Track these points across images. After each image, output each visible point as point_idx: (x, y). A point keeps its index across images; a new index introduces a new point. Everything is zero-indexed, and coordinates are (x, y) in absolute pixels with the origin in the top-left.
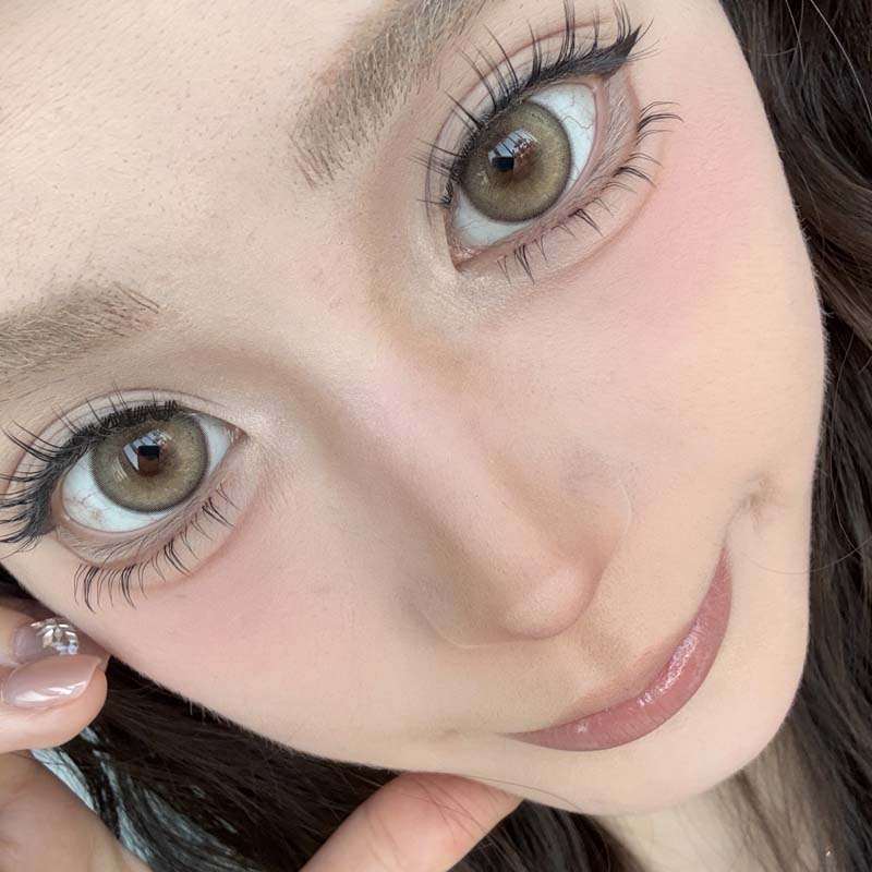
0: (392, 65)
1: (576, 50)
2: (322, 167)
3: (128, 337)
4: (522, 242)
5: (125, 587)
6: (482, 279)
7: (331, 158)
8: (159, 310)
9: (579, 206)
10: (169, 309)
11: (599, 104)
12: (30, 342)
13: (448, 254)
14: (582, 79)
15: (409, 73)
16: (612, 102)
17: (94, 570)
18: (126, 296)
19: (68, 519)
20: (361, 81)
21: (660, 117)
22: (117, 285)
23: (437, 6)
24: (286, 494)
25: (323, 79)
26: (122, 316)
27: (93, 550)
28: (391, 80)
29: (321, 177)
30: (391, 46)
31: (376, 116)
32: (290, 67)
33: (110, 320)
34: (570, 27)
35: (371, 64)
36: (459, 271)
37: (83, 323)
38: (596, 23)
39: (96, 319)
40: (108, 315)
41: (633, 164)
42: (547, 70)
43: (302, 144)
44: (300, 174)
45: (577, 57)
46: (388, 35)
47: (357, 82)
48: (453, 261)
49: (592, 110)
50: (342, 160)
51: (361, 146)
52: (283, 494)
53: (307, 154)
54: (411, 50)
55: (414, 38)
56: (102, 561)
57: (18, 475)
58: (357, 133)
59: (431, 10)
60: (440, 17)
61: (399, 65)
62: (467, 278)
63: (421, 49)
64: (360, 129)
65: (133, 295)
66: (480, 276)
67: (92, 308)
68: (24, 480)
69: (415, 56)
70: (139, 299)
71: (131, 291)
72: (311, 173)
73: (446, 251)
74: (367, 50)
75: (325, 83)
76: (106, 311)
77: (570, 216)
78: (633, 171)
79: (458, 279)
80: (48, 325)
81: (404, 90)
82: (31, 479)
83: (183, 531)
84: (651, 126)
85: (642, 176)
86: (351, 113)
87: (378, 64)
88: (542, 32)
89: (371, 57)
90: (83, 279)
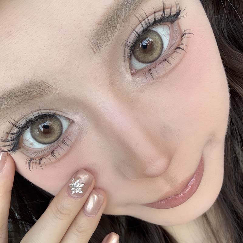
0: (117, 20)
1: (165, 15)
2: (97, 48)
3: (44, 95)
4: (150, 68)
5: (40, 164)
6: (139, 78)
7: (100, 45)
8: (53, 88)
9: (166, 58)
10: (55, 87)
11: (171, 30)
12: (17, 96)
13: (130, 71)
14: (167, 23)
15: (121, 22)
16: (174, 29)
17: (31, 159)
18: (44, 84)
19: (24, 145)
20: (108, 24)
21: (187, 33)
22: (42, 81)
23: (129, 3)
24: (85, 138)
25: (98, 24)
26: (43, 90)
27: (31, 154)
28: (116, 24)
29: (97, 50)
30: (117, 14)
31: (112, 34)
32: (89, 20)
33: (40, 91)
34: (164, 9)
35: (111, 19)
36: (133, 76)
37: (32, 91)
38: (171, 8)
39: (36, 90)
40: (39, 89)
41: (180, 46)
42: (158, 21)
43: (92, 41)
44: (92, 50)
45: (166, 17)
46: (116, 11)
47: (107, 24)
48: (131, 73)
49: (169, 32)
50: (103, 46)
51: (108, 42)
52: (84, 138)
53: (94, 44)
54: (122, 15)
55: (123, 12)
56: (34, 156)
57: (11, 133)
58: (107, 38)
59: (127, 4)
60: (130, 6)
61: (119, 19)
62: (135, 78)
63: (124, 15)
64: (108, 37)
65: (46, 84)
66: (138, 77)
67: (35, 87)
68: (12, 134)
69: (123, 17)
70: (47, 85)
71: (46, 83)
72: (95, 49)
73: (129, 70)
74: (110, 15)
75: (99, 25)
76: (38, 88)
77: (163, 61)
78: (180, 48)
79: (132, 78)
80: (23, 92)
81: (120, 27)
82: (15, 134)
83: (56, 148)
84: (185, 36)
85: (183, 49)
86: (106, 33)
87: (113, 19)
88: (157, 10)
89: (111, 17)
90: (32, 79)
